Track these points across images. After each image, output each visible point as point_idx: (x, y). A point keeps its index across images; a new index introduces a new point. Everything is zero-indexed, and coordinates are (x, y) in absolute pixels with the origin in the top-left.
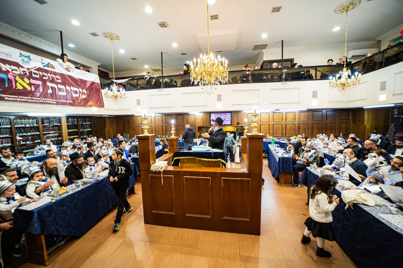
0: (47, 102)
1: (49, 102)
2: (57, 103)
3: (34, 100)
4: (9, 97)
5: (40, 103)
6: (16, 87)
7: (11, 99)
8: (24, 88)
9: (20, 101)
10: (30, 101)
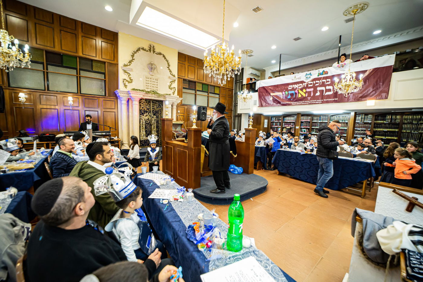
0: (313, 102)
1: (315, 102)
2: (323, 102)
3: (306, 102)
4: (294, 103)
5: (309, 104)
6: (298, 96)
7: (294, 104)
8: (302, 95)
9: (298, 105)
10: (303, 103)
